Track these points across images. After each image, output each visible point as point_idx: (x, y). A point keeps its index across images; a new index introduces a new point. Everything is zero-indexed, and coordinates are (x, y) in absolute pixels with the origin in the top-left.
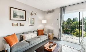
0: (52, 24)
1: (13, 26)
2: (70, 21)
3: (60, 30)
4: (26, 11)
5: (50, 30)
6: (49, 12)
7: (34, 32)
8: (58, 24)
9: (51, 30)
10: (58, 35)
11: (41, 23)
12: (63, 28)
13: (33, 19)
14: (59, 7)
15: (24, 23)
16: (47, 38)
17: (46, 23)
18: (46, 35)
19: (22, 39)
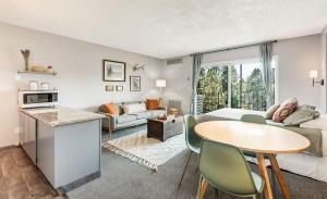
1: (107, 90)
4: (125, 64)
6: (171, 61)
7: (140, 103)
11: (154, 87)
13: (137, 78)
17: (164, 86)
18: (163, 109)
19: (122, 112)
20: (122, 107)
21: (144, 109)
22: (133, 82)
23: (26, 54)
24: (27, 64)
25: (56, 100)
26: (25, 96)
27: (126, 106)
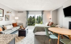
0: (22, 20)
2: (31, 18)
7: (10, 25)
8: (25, 20)
11: (14, 19)
15: (2, 19)
19: (4, 29)
20: (3, 27)
21: (13, 27)
22: (7, 17)
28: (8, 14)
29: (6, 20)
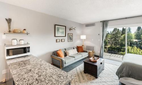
0: (92, 40)
1: (57, 42)
2: (117, 33)
3: (102, 47)
4: (66, 27)
5: (89, 47)
7: (74, 49)
8: (99, 40)
9: (91, 47)
10: (99, 52)
12: (106, 45)
13: (71, 34)
14: (101, 20)
15: (64, 39)
16: (88, 56)
17: (85, 38)
18: (86, 52)
19: (66, 55)
20: (65, 52)
21: (77, 52)
22: (70, 37)
23: (9, 21)
24: (10, 28)
25: (29, 51)
26: (8, 51)
27: (67, 51)
28: (71, 32)
29: (69, 41)
